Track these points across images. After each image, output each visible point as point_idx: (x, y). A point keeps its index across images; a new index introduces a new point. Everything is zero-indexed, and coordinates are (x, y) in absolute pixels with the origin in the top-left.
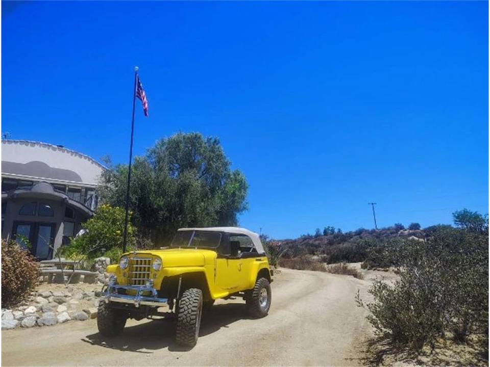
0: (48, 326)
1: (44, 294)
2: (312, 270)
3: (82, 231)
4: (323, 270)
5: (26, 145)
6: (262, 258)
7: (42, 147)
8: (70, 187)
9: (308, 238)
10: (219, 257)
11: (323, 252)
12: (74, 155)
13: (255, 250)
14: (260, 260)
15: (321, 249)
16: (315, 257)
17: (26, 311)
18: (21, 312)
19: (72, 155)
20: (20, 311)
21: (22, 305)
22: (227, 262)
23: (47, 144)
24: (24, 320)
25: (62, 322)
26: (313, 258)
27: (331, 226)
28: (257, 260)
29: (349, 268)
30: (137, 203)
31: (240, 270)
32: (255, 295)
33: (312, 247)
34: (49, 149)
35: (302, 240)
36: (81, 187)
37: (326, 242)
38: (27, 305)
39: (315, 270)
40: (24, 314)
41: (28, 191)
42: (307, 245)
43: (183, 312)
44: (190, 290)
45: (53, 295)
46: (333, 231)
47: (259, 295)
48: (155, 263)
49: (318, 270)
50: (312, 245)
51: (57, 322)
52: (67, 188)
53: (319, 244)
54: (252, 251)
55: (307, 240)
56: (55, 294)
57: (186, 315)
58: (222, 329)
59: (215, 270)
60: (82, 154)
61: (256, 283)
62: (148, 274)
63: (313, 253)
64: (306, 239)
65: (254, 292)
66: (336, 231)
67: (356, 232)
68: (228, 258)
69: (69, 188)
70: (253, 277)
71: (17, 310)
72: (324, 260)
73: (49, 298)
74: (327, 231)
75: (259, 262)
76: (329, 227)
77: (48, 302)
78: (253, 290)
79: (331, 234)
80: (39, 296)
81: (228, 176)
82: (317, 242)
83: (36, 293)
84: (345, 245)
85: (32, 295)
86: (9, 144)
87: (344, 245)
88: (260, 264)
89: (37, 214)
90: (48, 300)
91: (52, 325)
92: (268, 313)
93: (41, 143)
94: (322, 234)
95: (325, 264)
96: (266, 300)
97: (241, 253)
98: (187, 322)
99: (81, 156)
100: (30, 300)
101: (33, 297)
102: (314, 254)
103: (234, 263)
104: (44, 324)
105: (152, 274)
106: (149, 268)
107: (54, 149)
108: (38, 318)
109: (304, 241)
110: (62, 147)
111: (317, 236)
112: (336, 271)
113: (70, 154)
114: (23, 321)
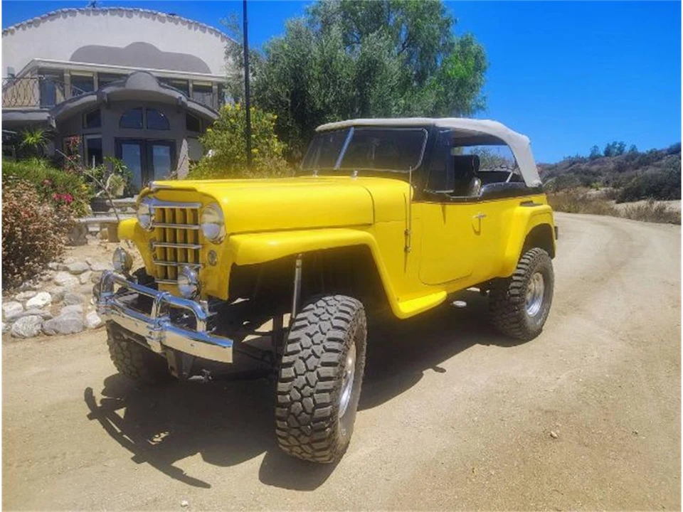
0: (65, 335)
1: (72, 267)
2: (595, 213)
3: (210, 151)
4: (615, 214)
5: (119, 14)
6: (535, 198)
7: (143, 18)
8: (196, 83)
9: (578, 162)
10: (420, 196)
11: (607, 183)
12: (193, 26)
13: (518, 178)
14: (529, 203)
15: (603, 178)
16: (593, 192)
17: (29, 303)
18: (19, 305)
19: (190, 28)
20: (19, 301)
21: (24, 291)
22: (444, 210)
23: (149, 11)
24: (16, 323)
25: (94, 327)
26: (589, 193)
27: (619, 141)
28: (523, 204)
29: (667, 210)
30: (289, 101)
31: (478, 233)
32: (517, 292)
33: (586, 174)
34: (154, 19)
35: (568, 164)
36: (212, 82)
37: (612, 166)
38: (35, 290)
39: (599, 214)
40: (25, 309)
41: (121, 88)
42: (577, 172)
43: (291, 379)
44: (320, 303)
45: (92, 270)
46: (621, 150)
47: (523, 289)
48: (208, 220)
49: (607, 214)
50: (586, 172)
51: (85, 328)
52: (191, 85)
53: (599, 170)
54: (510, 181)
55: (578, 164)
56: (94, 267)
57: (299, 390)
58: (429, 374)
59: (406, 233)
60: (205, 25)
61: (519, 263)
62: (196, 252)
63: (588, 184)
64: (574, 163)
65: (513, 284)
66: (627, 149)
67: (668, 150)
68: (443, 200)
69: (194, 85)
70: (512, 248)
71: (12, 300)
72: (610, 196)
73: (81, 276)
74: (612, 150)
75: (528, 210)
76: (615, 143)
77: (78, 282)
78: (510, 279)
79: (617, 154)
80: (64, 270)
81: (449, 48)
82: (594, 168)
83: (61, 264)
84: (651, 171)
85: (51, 269)
86: (95, 15)
87: (648, 172)
88: (534, 215)
89: (145, 127)
90: (80, 279)
91: (73, 333)
92: (544, 328)
93: (141, 10)
94: (603, 155)
95: (614, 202)
96: (540, 301)
97: (482, 185)
98: (304, 410)
99: (203, 29)
100: (44, 278)
101: (52, 272)
102: (592, 187)
103: (463, 214)
104: (57, 332)
105: (207, 251)
106: (196, 232)
107: (162, 20)
108: (46, 318)
109: (571, 166)
110: (173, 15)
111: (594, 158)
112: (641, 216)
113: (186, 27)
114: (14, 325)
